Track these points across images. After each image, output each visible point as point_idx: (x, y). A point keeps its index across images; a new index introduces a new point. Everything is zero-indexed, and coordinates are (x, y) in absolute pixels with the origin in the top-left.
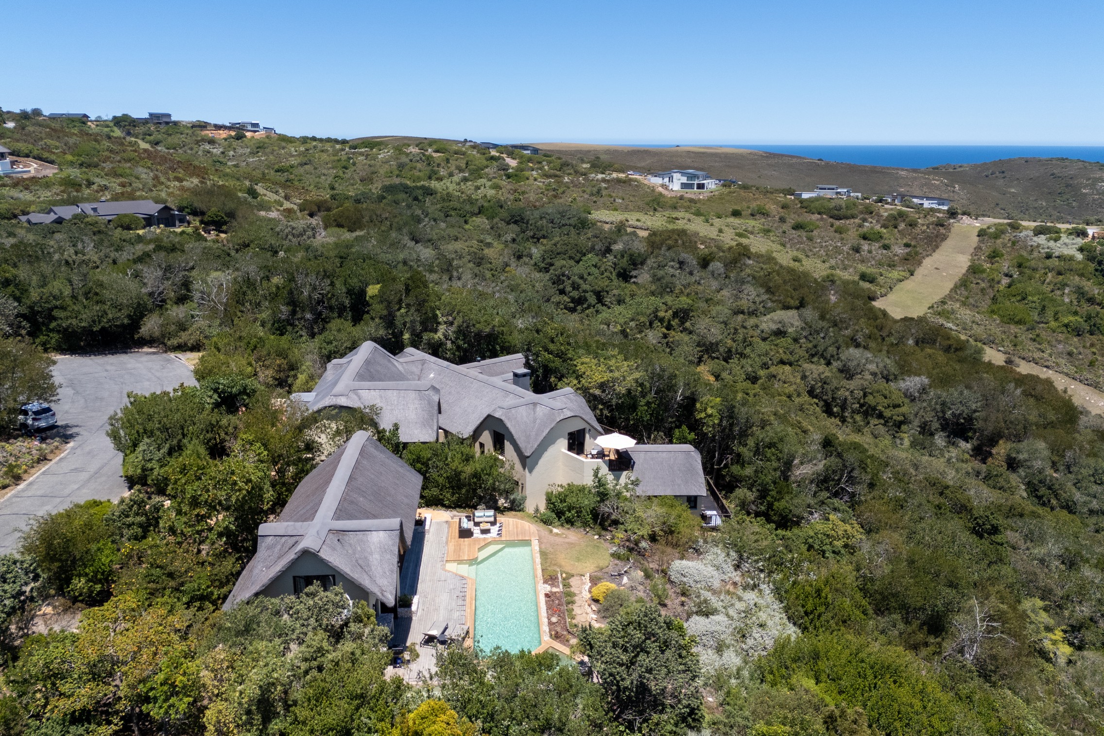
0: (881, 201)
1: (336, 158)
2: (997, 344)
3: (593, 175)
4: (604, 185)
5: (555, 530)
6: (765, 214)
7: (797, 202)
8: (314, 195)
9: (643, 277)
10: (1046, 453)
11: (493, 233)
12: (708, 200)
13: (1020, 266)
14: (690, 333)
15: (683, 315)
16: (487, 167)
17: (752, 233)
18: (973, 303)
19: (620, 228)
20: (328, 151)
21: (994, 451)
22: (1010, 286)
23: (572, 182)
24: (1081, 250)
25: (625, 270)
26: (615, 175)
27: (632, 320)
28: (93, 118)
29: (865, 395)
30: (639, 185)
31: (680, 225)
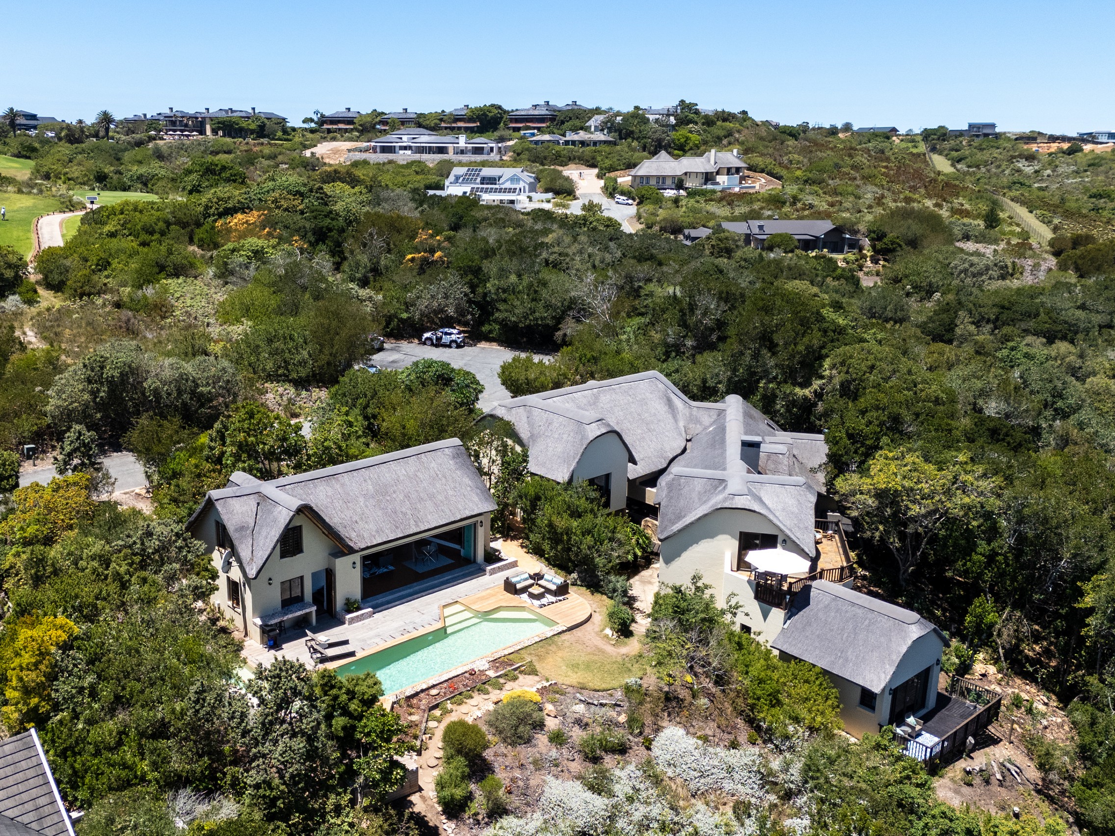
5: (608, 632)
28: (902, 131)
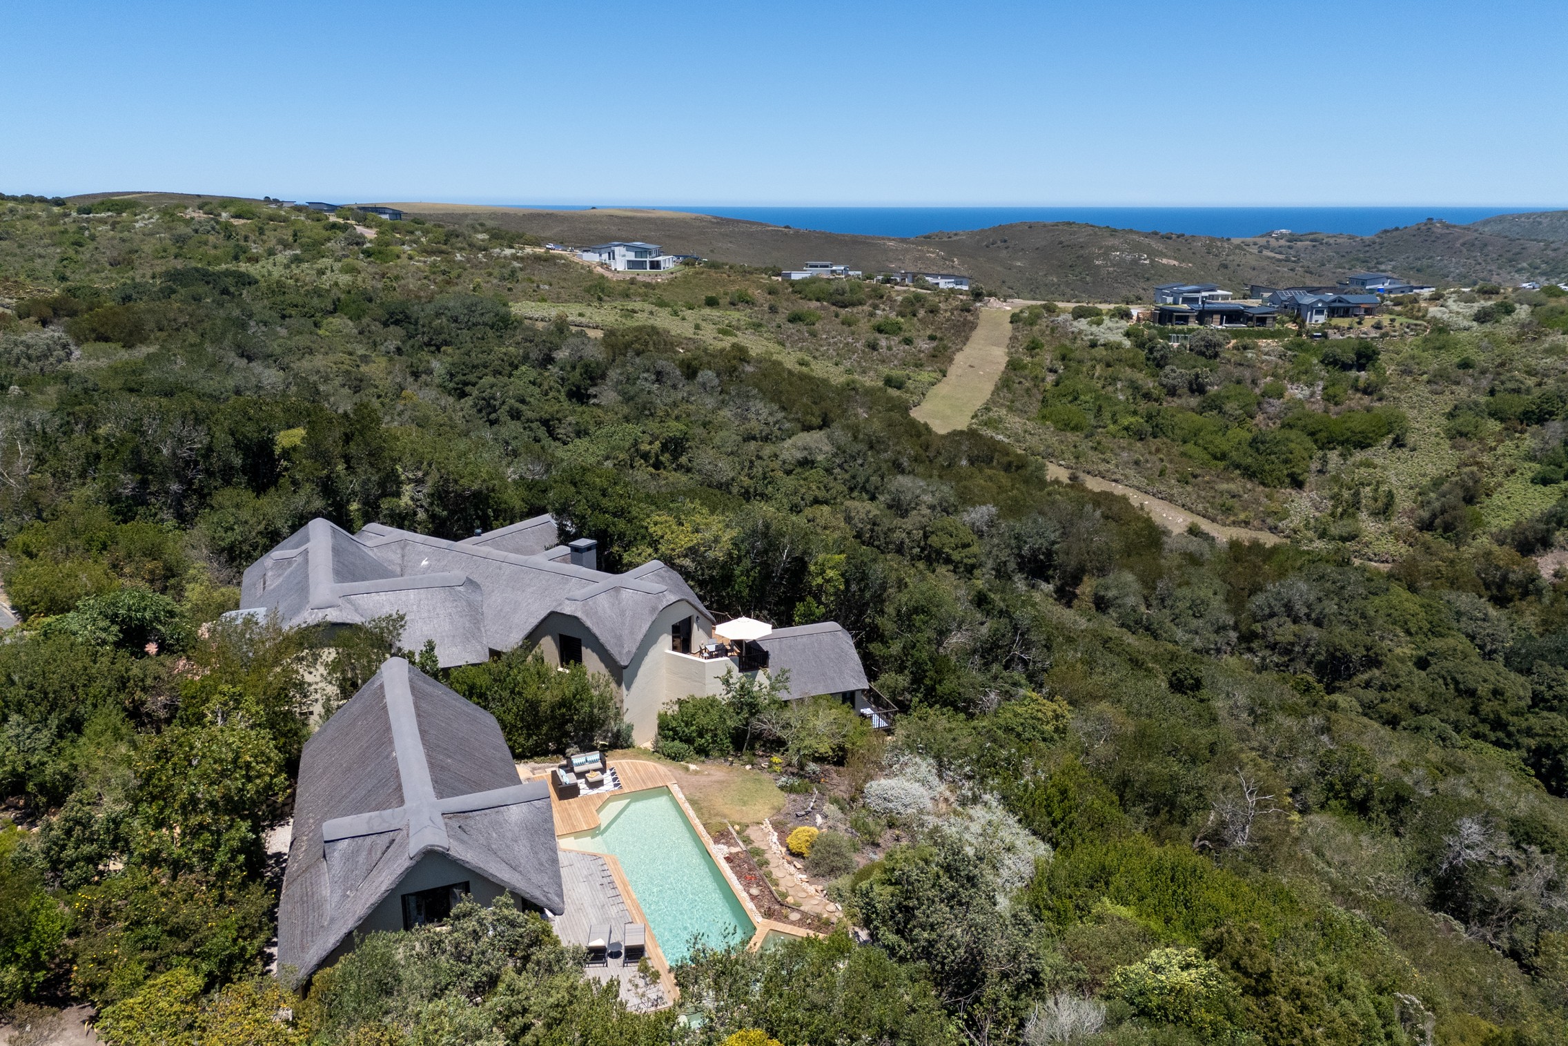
0: (888, 281)
1: (56, 228)
2: (1056, 457)
3: (498, 250)
4: (516, 264)
5: (692, 767)
6: (749, 302)
7: (786, 285)
8: (31, 291)
9: (607, 395)
10: (1136, 586)
11: (365, 341)
12: (670, 284)
13: (1063, 358)
14: (688, 470)
15: (675, 446)
16: (329, 240)
17: (738, 329)
18: (1020, 407)
19: (561, 327)
20: (37, 217)
21: (1078, 591)
22: (1057, 384)
23: (468, 260)
24: (1128, 334)
25: (578, 388)
26: (529, 250)
27: (607, 458)
29: (926, 537)
30: (568, 265)
31: (641, 319)
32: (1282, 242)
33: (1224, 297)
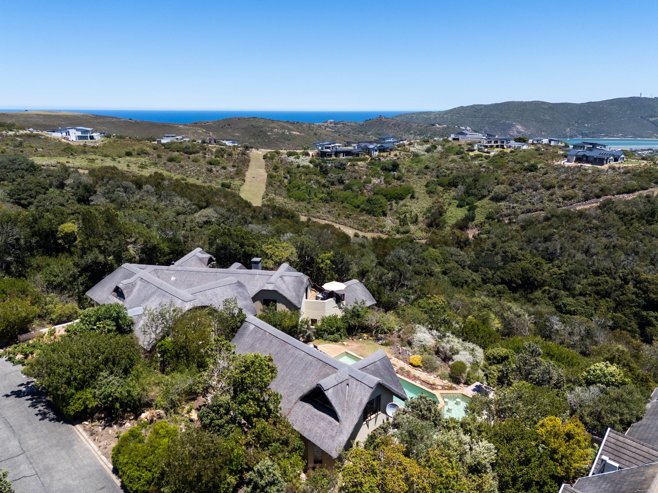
0: (204, 142)
2: (301, 212)
3: (5, 132)
4: (19, 139)
5: (345, 343)
9: (99, 200)
12: (103, 146)
13: (288, 173)
17: (147, 166)
18: (279, 193)
19: (64, 169)
22: (289, 183)
24: (310, 162)
25: (83, 197)
26: (21, 132)
31: (99, 163)
32: (333, 125)
33: (339, 146)
